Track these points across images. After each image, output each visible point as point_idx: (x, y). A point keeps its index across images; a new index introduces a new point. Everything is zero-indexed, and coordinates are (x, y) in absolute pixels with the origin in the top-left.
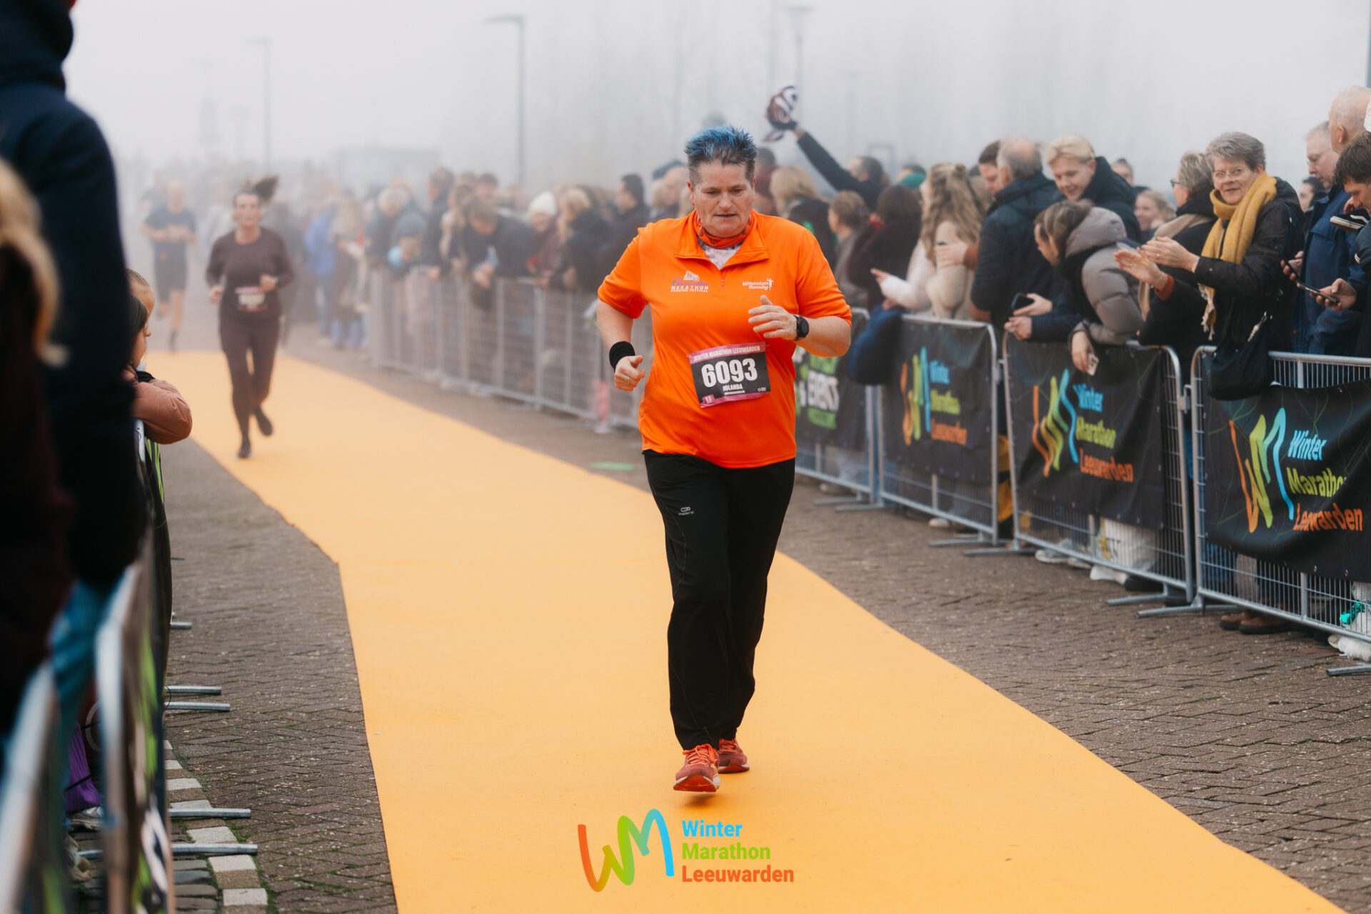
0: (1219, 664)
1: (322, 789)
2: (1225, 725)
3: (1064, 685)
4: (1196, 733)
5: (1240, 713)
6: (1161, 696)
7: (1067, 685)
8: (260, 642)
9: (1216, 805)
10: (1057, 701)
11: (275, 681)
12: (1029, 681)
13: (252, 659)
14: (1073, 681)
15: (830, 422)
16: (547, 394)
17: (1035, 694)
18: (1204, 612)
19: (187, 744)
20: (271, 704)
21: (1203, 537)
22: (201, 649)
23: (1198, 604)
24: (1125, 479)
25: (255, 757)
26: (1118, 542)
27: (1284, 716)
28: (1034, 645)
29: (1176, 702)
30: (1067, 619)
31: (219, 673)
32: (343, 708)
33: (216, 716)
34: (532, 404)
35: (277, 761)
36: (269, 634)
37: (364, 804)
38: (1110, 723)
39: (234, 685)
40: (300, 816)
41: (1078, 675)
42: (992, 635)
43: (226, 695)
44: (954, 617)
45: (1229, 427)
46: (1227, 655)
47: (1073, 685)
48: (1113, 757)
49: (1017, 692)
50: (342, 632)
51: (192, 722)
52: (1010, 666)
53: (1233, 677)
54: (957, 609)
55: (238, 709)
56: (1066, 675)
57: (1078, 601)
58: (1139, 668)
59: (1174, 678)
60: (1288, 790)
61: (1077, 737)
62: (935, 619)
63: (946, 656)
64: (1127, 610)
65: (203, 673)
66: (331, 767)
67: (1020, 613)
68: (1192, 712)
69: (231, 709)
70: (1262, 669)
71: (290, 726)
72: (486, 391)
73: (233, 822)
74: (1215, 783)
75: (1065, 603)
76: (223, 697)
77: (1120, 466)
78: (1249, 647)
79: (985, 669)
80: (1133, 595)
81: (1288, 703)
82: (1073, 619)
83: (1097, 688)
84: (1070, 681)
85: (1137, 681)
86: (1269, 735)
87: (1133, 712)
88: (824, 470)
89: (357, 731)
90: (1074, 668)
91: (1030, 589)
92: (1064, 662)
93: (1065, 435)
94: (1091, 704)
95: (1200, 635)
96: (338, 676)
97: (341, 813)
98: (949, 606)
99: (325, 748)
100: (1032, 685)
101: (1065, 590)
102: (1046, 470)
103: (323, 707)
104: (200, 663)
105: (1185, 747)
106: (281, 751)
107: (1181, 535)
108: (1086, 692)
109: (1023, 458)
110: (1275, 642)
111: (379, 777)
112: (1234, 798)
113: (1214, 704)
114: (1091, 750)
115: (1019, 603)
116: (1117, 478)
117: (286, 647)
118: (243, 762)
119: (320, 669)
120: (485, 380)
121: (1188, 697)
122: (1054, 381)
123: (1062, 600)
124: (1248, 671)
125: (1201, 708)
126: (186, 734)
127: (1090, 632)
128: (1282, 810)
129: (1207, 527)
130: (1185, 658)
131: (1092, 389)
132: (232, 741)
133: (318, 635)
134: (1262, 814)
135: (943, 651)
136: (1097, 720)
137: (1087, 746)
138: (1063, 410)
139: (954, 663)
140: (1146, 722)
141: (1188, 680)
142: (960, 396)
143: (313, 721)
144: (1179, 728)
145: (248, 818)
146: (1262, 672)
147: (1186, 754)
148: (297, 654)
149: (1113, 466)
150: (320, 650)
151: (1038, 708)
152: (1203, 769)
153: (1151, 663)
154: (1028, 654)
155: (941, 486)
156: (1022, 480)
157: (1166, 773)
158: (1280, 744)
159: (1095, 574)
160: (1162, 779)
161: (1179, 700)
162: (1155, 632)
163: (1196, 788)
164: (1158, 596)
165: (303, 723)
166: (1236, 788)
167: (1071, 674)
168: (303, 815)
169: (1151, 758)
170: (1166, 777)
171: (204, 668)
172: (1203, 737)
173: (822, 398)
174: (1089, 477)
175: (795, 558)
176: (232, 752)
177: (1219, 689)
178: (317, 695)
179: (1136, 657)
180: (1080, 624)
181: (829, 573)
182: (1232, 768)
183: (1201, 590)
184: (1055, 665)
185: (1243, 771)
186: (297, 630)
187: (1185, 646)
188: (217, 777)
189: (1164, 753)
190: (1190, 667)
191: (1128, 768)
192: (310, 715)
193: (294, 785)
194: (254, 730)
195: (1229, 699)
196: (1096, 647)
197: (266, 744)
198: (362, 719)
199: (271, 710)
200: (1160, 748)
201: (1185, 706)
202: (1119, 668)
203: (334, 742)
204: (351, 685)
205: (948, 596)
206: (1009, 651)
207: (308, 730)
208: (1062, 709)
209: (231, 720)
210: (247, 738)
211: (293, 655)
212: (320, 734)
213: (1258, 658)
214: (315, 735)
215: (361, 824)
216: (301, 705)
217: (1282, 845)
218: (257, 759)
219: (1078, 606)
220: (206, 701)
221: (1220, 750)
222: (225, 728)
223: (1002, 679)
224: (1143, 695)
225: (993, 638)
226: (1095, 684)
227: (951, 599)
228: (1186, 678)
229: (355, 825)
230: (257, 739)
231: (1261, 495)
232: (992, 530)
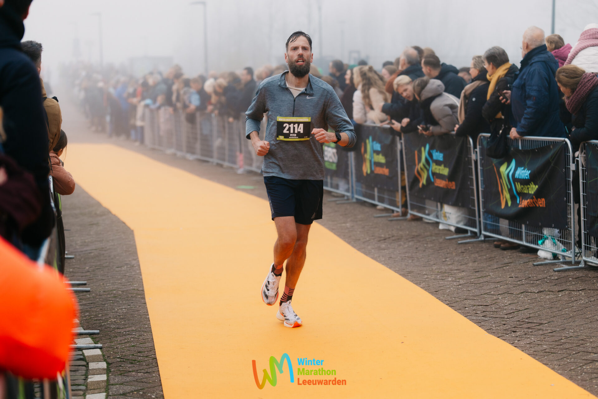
0: (490, 262)
1: (128, 322)
2: (491, 287)
4: (479, 290)
5: (497, 282)
6: (466, 276)
7: (428, 272)
8: (102, 263)
9: (486, 319)
10: (424, 279)
11: (108, 279)
12: (413, 271)
13: (99, 270)
14: (431, 270)
15: (334, 167)
16: (219, 158)
17: (415, 276)
18: (484, 241)
20: (107, 288)
21: (483, 211)
22: (78, 266)
23: (482, 238)
25: (101, 309)
26: (450, 213)
27: (515, 282)
28: (416, 256)
29: (472, 278)
30: (429, 245)
31: (86, 276)
32: (136, 289)
33: (85, 293)
34: (212, 162)
35: (110, 311)
36: (106, 260)
37: (145, 327)
38: (445, 287)
39: (92, 281)
41: (433, 268)
43: (89, 285)
44: (384, 246)
45: (493, 167)
46: (493, 259)
47: (431, 272)
48: (446, 301)
49: (408, 276)
50: (135, 258)
52: (406, 265)
53: (495, 267)
54: (385, 242)
55: (94, 290)
56: (428, 268)
57: (434, 238)
58: (458, 264)
59: (471, 268)
60: (515, 312)
61: (432, 293)
62: (376, 247)
63: (380, 262)
64: (454, 241)
65: (79, 276)
67: (410, 244)
68: (478, 282)
69: (91, 291)
70: (507, 264)
71: (115, 297)
72: (193, 157)
73: (92, 336)
74: (486, 310)
75: (429, 239)
76: (87, 286)
77: (450, 183)
78: (503, 255)
79: (396, 267)
80: (457, 235)
81: (517, 277)
82: (432, 245)
83: (440, 273)
84: (429, 270)
85: (456, 270)
86: (509, 290)
87: (454, 282)
88: (332, 187)
89: (142, 298)
90: (431, 265)
91: (414, 234)
92: (427, 263)
93: (428, 170)
94: (437, 279)
95: (482, 251)
96: (134, 276)
97: (136, 331)
98: (382, 242)
99: (129, 305)
100: (414, 273)
101: (428, 233)
102: (421, 185)
103: (128, 289)
104: (78, 272)
105: (475, 296)
106: (111, 307)
107: (475, 210)
108: (436, 275)
109: (411, 180)
111: (151, 316)
112: (494, 316)
113: (487, 278)
114: (437, 298)
115: (410, 240)
116: (449, 188)
117: (113, 265)
118: (96, 311)
119: (126, 273)
120: (193, 153)
121: (476, 276)
122: (423, 149)
123: (427, 238)
124: (502, 265)
125: (482, 280)
127: (438, 250)
128: (513, 320)
129: (484, 207)
130: (476, 260)
131: (438, 152)
132: (91, 303)
133: (125, 259)
134: (505, 322)
136: (440, 286)
137: (435, 297)
138: (427, 160)
139: (383, 264)
140: (459, 286)
142: (386, 155)
143: (124, 294)
144: (472, 288)
145: (98, 334)
146: (507, 265)
147: (475, 299)
148: (117, 268)
149: (447, 182)
150: (126, 266)
151: (416, 282)
152: (482, 304)
153: (462, 262)
154: (413, 260)
155: (379, 192)
156: (411, 189)
157: (467, 307)
158: (513, 294)
159: (441, 227)
160: (465, 309)
162: (465, 250)
163: (479, 312)
164: (466, 235)
165: (120, 295)
166: (495, 312)
167: (430, 268)
168: (120, 332)
169: (461, 301)
170: (467, 308)
171: (79, 274)
172: (482, 292)
173: (330, 157)
174: (438, 187)
176: (91, 308)
177: (489, 272)
178: (125, 284)
179: (457, 260)
180: (434, 247)
181: (333, 229)
182: (493, 304)
183: (483, 232)
184: (424, 264)
185: (498, 305)
186: (117, 258)
187: (477, 255)
188: (85, 318)
189: (466, 299)
190: (478, 264)
191: (452, 305)
192: (123, 292)
193: (116, 320)
194: (100, 299)
195: (493, 276)
196: (441, 257)
197: (105, 304)
198: (143, 293)
199: (107, 291)
200: (465, 296)
201: (476, 279)
202: (449, 265)
203: (132, 303)
204: (139, 280)
205: (381, 237)
206: (405, 259)
207: (122, 298)
208: (425, 282)
209: (91, 295)
210: (98, 302)
211: (115, 268)
212: (127, 299)
213: (506, 259)
214: (125, 300)
215: (144, 335)
216: (119, 288)
217: (512, 334)
218: (102, 310)
219: (434, 240)
220: (81, 288)
221: (489, 297)
222: (88, 298)
223: (402, 270)
224: (459, 276)
225: (399, 254)
226: (440, 271)
227: (382, 239)
228: (476, 268)
229: (141, 336)
230: (101, 302)
231: (507, 193)
232: (399, 210)
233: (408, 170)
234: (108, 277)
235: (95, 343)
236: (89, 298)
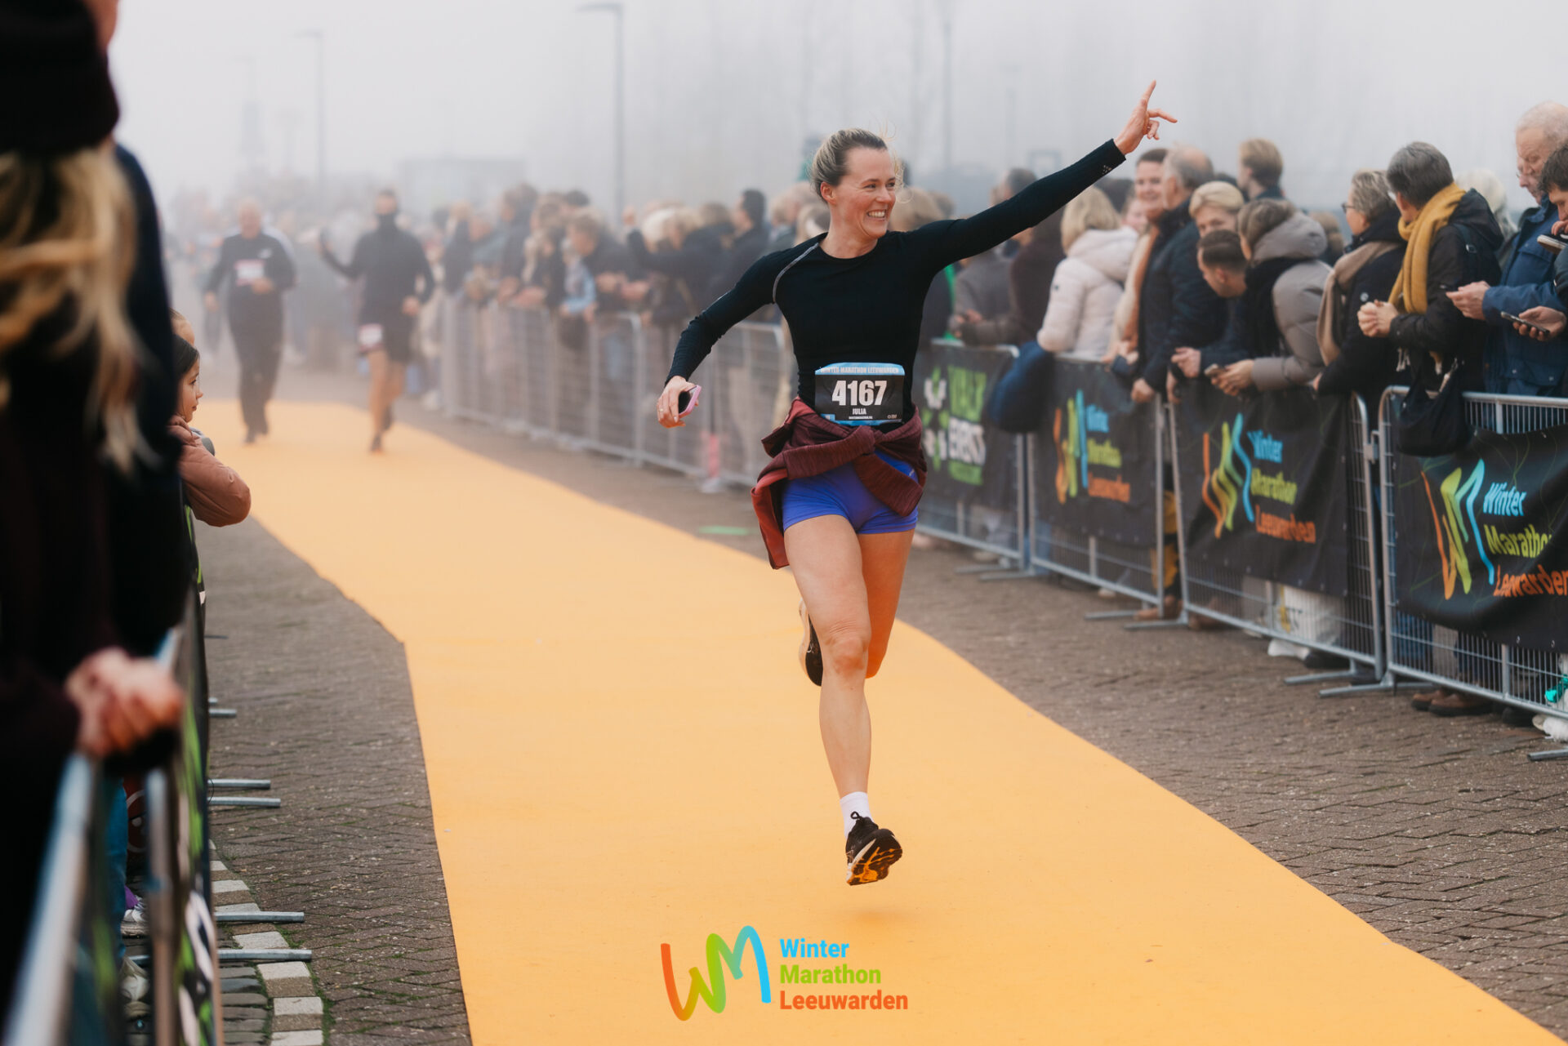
0: (1408, 749)
1: (384, 891)
2: (1407, 815)
3: (1228, 772)
4: (1373, 824)
5: (1424, 802)
6: (1338, 784)
7: (1231, 772)
8: (315, 731)
9: (1388, 902)
10: (1219, 790)
11: (332, 774)
12: (1189, 769)
13: (305, 749)
14: (1239, 768)
15: (975, 477)
16: (648, 448)
17: (1195, 783)
18: (1395, 692)
19: (232, 843)
20: (327, 799)
21: (1394, 604)
22: (247, 739)
23: (1389, 682)
24: (1307, 540)
25: (309, 857)
26: (1300, 612)
27: (1474, 805)
28: (1198, 730)
29: (1354, 791)
30: (1238, 700)
31: (268, 765)
32: (409, 803)
33: (265, 813)
34: (632, 460)
35: (334, 861)
36: (325, 722)
37: (432, 906)
38: (1277, 814)
39: (285, 779)
40: (360, 919)
41: (1245, 761)
42: (1151, 718)
43: (276, 789)
44: (1109, 699)
45: (1422, 479)
46: (1418, 739)
47: (1239, 772)
48: (1277, 851)
49: (1174, 781)
50: (407, 719)
51: (238, 819)
52: (1170, 752)
53: (1421, 762)
54: (1113, 689)
55: (290, 804)
56: (1232, 762)
57: (1253, 680)
58: (1315, 753)
59: (1353, 764)
60: (1471, 885)
61: (1239, 830)
62: (1088, 701)
63: (1097, 742)
64: (1307, 690)
65: (250, 765)
66: (395, 867)
67: (1185, 694)
68: (1370, 802)
69: (281, 805)
70: (1456, 753)
71: (349, 823)
72: (579, 444)
73: (285, 926)
74: (1390, 877)
75: (1237, 682)
76: (272, 791)
77: (1301, 525)
78: (1444, 730)
79: (1140, 756)
80: (1316, 672)
81: (1480, 791)
82: (1245, 700)
83: (1265, 776)
84: (1236, 768)
85: (1311, 768)
86: (1456, 826)
87: (1304, 801)
88: (967, 533)
89: (424, 828)
90: (1242, 755)
91: (1198, 667)
92: (1231, 747)
93: (1239, 490)
94: (1257, 793)
95: (1388, 717)
96: (404, 768)
97: (406, 916)
98: (1104, 687)
99: (388, 847)
100: (1191, 774)
101: (1238, 667)
102: (1218, 531)
103: (386, 802)
104: (246, 755)
105: (1359, 840)
106: (338, 850)
107: (1369, 603)
108: (1253, 780)
109: (1192, 517)
110: (1473, 725)
111: (450, 878)
112: (1410, 894)
113: (1397, 793)
114: (1253, 844)
115: (1184, 683)
116: (1298, 538)
117: (344, 737)
118: (296, 862)
119: (382, 761)
120: (577, 431)
121: (1367, 785)
122: (1225, 428)
123: (1234, 679)
124: (1440, 756)
125: (1380, 797)
126: (231, 832)
127: (1263, 714)
128: (1462, 907)
129: (1397, 593)
130: (1369, 743)
131: (1270, 437)
132: (283, 840)
133: (380, 723)
134: (1439, 912)
135: (1093, 736)
136: (1263, 811)
137: (1248, 840)
138: (1236, 461)
139: (1105, 749)
140: (1317, 812)
141: (1370, 766)
142: (1121, 446)
143: (374, 817)
144: (1354, 818)
145: (302, 922)
146: (1454, 756)
147: (1360, 847)
148: (356, 744)
149: (1293, 524)
150: (382, 739)
151: (1197, 798)
152: (1378, 863)
153: (1330, 748)
154: (1190, 740)
155: (1100, 549)
156: (1191, 541)
157: (1336, 868)
158: (1467, 836)
159: (1274, 650)
160: (1331, 874)
161: (1356, 788)
162: (1339, 714)
163: (1368, 884)
164: (1344, 673)
165: (363, 819)
166: (1413, 883)
167: (1238, 761)
168: (363, 919)
169: (1320, 852)
170: (1335, 872)
171: (251, 760)
172: (1381, 828)
173: (966, 449)
174: (1267, 538)
175: (930, 634)
176: (283, 851)
177: (1403, 776)
178: (379, 789)
179: (1314, 742)
180: (1253, 706)
181: (969, 651)
182: (1410, 862)
183: (1391, 666)
184: (1221, 752)
185: (1421, 865)
186: (357, 717)
187: (1371, 729)
188: (267, 878)
189: (1335, 846)
190: (1374, 752)
191: (1293, 862)
192: (371, 811)
193: (352, 887)
194: (307, 828)
195: (1414, 787)
196: (1269, 731)
197: (322, 843)
198: (428, 815)
199: (326, 806)
200: (1331, 840)
201: (1364, 795)
202: (1293, 754)
203: (398, 840)
204: (418, 778)
205: (1104, 675)
206: (1169, 736)
207: (368, 827)
208: (1224, 799)
209: (282, 817)
210: (300, 836)
211: (352, 745)
212: (382, 831)
213: (1452, 741)
214: (377, 833)
215: (428, 929)
216: (361, 800)
217: (1458, 944)
218: (311, 859)
219: (1252, 686)
220: (253, 796)
221: (1399, 842)
222: (275, 825)
223: (1159, 767)
224: (1317, 783)
225: (1152, 721)
226: (1264, 771)
227: (1107, 679)
228: (1368, 764)
229: (421, 929)
230: (311, 837)
231: (1460, 556)
232: (1157, 600)
233: (1182, 487)
234: (331, 768)
235: (293, 947)
236: (277, 826)
